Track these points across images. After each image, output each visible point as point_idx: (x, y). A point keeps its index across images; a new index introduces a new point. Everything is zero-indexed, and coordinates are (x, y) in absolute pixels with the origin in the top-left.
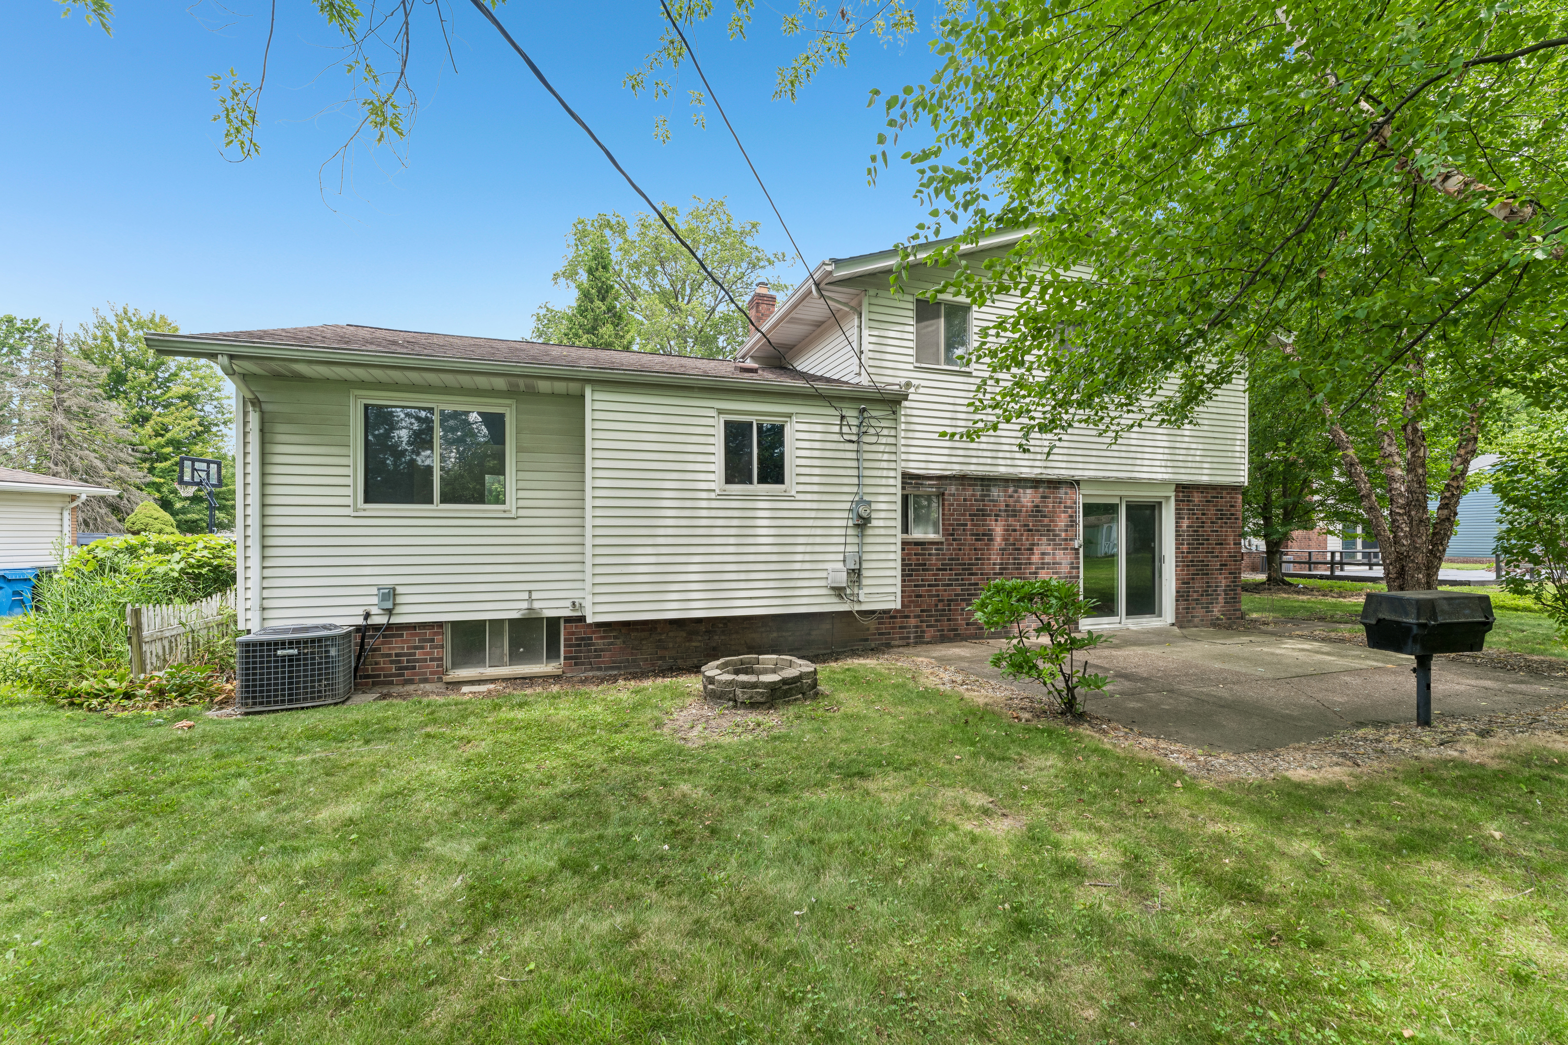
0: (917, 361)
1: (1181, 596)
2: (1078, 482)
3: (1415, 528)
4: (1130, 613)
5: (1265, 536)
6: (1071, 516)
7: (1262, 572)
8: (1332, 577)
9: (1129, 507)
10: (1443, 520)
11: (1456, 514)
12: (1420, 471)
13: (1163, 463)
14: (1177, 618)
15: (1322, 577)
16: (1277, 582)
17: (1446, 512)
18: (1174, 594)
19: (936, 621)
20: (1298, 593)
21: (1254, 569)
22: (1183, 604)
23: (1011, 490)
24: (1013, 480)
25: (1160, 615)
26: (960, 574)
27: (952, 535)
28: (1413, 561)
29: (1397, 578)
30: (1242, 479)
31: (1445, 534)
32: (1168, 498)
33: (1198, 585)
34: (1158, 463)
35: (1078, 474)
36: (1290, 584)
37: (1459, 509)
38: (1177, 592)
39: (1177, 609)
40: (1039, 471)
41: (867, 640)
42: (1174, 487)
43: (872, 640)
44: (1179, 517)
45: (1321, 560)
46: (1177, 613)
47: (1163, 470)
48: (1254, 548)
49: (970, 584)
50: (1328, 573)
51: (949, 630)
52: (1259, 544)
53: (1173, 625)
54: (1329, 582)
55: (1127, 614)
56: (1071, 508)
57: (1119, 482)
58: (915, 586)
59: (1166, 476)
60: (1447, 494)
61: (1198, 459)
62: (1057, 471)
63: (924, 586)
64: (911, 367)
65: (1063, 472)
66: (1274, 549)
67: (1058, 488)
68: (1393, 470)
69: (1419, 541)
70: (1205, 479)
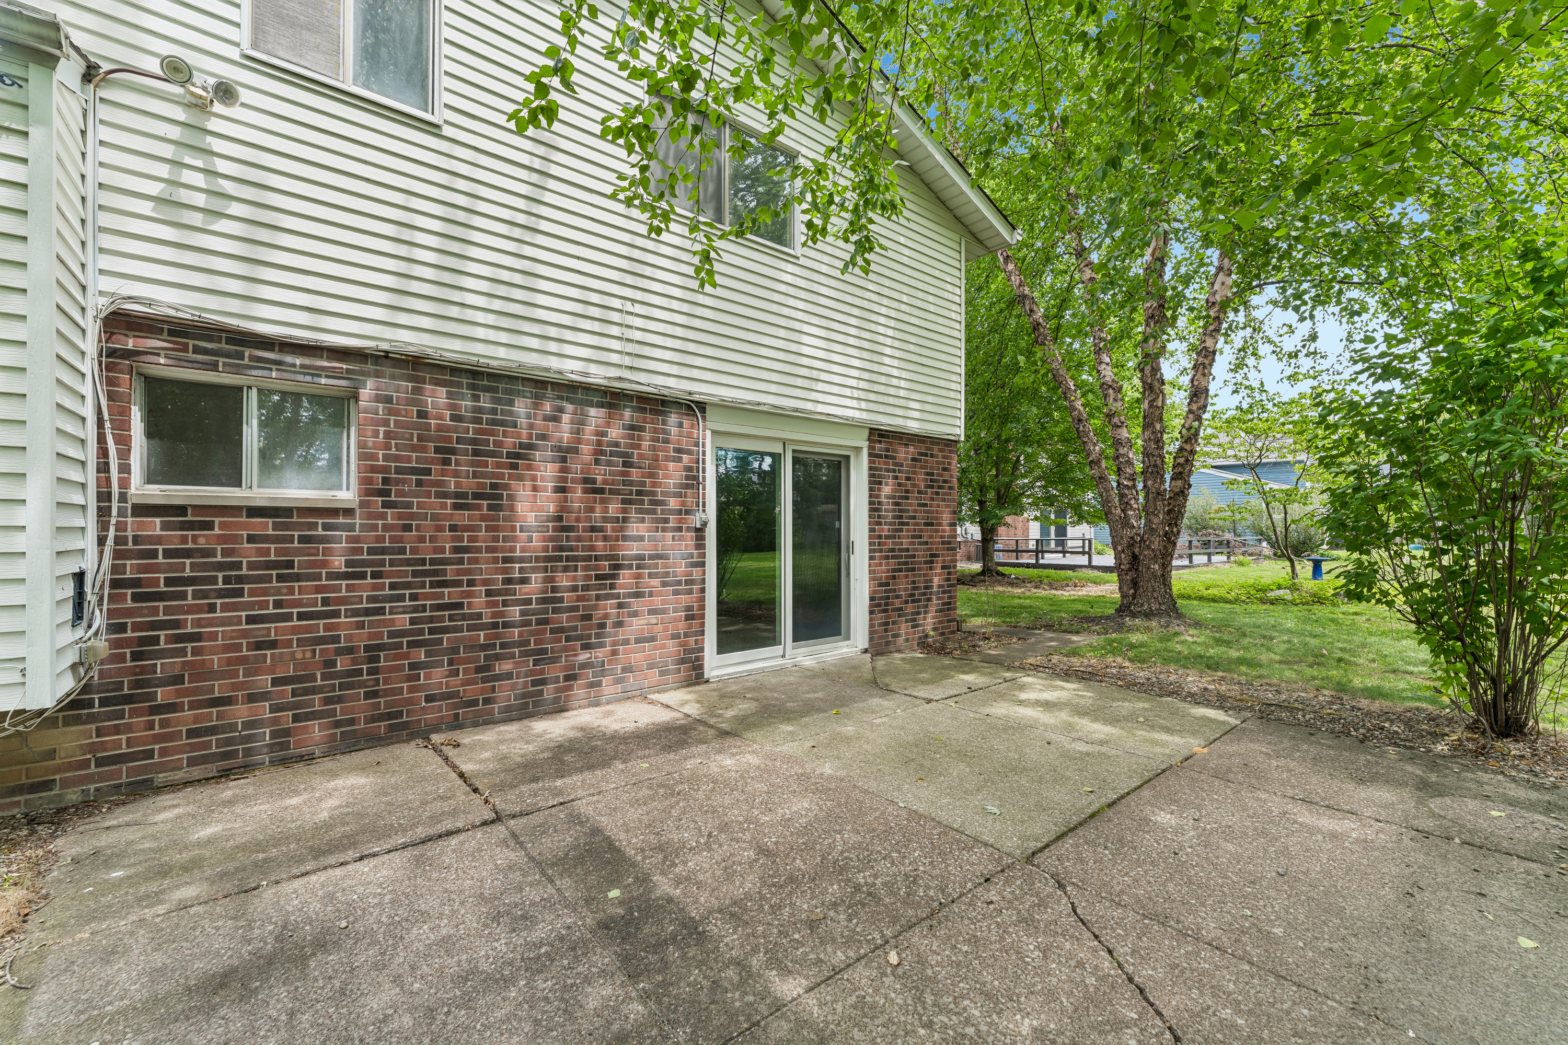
0: (255, 45)
1: (879, 604)
2: (702, 406)
3: (1151, 503)
4: (799, 636)
5: (980, 522)
6: (689, 469)
7: (977, 561)
8: (1036, 566)
9: (796, 461)
10: (1177, 494)
11: (1190, 486)
12: (1158, 426)
13: (856, 394)
14: (871, 639)
15: (1028, 566)
16: (990, 574)
17: (1179, 483)
18: (867, 602)
19: (328, 701)
20: (1012, 584)
21: (969, 559)
22: (880, 617)
23: (548, 406)
24: (556, 385)
25: (848, 638)
26: (407, 586)
27: (385, 493)
28: (1149, 547)
29: (1130, 570)
30: (957, 431)
31: (1180, 511)
32: (858, 449)
33: (903, 587)
34: (848, 392)
35: (702, 391)
36: (1003, 575)
37: (1192, 480)
38: (872, 599)
39: (871, 626)
40: (613, 372)
41: (47, 785)
42: (867, 432)
43: (65, 784)
44: (875, 482)
45: (1024, 548)
46: (871, 633)
47: (854, 403)
48: (969, 537)
49: (440, 607)
50: (1034, 561)
51: (373, 719)
52: (974, 531)
53: (866, 651)
54: (1036, 571)
55: (795, 639)
56: (689, 452)
57: (777, 415)
58: (251, 620)
59: (857, 414)
60: (1181, 460)
61: (902, 393)
62: (660, 380)
63: (288, 617)
64: (234, 54)
65: (672, 382)
66: (988, 536)
67: (664, 413)
68: (1119, 431)
69: (1156, 521)
70: (913, 426)
